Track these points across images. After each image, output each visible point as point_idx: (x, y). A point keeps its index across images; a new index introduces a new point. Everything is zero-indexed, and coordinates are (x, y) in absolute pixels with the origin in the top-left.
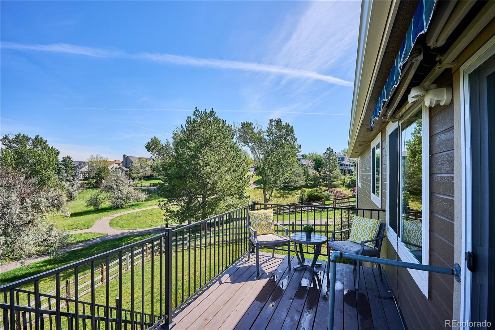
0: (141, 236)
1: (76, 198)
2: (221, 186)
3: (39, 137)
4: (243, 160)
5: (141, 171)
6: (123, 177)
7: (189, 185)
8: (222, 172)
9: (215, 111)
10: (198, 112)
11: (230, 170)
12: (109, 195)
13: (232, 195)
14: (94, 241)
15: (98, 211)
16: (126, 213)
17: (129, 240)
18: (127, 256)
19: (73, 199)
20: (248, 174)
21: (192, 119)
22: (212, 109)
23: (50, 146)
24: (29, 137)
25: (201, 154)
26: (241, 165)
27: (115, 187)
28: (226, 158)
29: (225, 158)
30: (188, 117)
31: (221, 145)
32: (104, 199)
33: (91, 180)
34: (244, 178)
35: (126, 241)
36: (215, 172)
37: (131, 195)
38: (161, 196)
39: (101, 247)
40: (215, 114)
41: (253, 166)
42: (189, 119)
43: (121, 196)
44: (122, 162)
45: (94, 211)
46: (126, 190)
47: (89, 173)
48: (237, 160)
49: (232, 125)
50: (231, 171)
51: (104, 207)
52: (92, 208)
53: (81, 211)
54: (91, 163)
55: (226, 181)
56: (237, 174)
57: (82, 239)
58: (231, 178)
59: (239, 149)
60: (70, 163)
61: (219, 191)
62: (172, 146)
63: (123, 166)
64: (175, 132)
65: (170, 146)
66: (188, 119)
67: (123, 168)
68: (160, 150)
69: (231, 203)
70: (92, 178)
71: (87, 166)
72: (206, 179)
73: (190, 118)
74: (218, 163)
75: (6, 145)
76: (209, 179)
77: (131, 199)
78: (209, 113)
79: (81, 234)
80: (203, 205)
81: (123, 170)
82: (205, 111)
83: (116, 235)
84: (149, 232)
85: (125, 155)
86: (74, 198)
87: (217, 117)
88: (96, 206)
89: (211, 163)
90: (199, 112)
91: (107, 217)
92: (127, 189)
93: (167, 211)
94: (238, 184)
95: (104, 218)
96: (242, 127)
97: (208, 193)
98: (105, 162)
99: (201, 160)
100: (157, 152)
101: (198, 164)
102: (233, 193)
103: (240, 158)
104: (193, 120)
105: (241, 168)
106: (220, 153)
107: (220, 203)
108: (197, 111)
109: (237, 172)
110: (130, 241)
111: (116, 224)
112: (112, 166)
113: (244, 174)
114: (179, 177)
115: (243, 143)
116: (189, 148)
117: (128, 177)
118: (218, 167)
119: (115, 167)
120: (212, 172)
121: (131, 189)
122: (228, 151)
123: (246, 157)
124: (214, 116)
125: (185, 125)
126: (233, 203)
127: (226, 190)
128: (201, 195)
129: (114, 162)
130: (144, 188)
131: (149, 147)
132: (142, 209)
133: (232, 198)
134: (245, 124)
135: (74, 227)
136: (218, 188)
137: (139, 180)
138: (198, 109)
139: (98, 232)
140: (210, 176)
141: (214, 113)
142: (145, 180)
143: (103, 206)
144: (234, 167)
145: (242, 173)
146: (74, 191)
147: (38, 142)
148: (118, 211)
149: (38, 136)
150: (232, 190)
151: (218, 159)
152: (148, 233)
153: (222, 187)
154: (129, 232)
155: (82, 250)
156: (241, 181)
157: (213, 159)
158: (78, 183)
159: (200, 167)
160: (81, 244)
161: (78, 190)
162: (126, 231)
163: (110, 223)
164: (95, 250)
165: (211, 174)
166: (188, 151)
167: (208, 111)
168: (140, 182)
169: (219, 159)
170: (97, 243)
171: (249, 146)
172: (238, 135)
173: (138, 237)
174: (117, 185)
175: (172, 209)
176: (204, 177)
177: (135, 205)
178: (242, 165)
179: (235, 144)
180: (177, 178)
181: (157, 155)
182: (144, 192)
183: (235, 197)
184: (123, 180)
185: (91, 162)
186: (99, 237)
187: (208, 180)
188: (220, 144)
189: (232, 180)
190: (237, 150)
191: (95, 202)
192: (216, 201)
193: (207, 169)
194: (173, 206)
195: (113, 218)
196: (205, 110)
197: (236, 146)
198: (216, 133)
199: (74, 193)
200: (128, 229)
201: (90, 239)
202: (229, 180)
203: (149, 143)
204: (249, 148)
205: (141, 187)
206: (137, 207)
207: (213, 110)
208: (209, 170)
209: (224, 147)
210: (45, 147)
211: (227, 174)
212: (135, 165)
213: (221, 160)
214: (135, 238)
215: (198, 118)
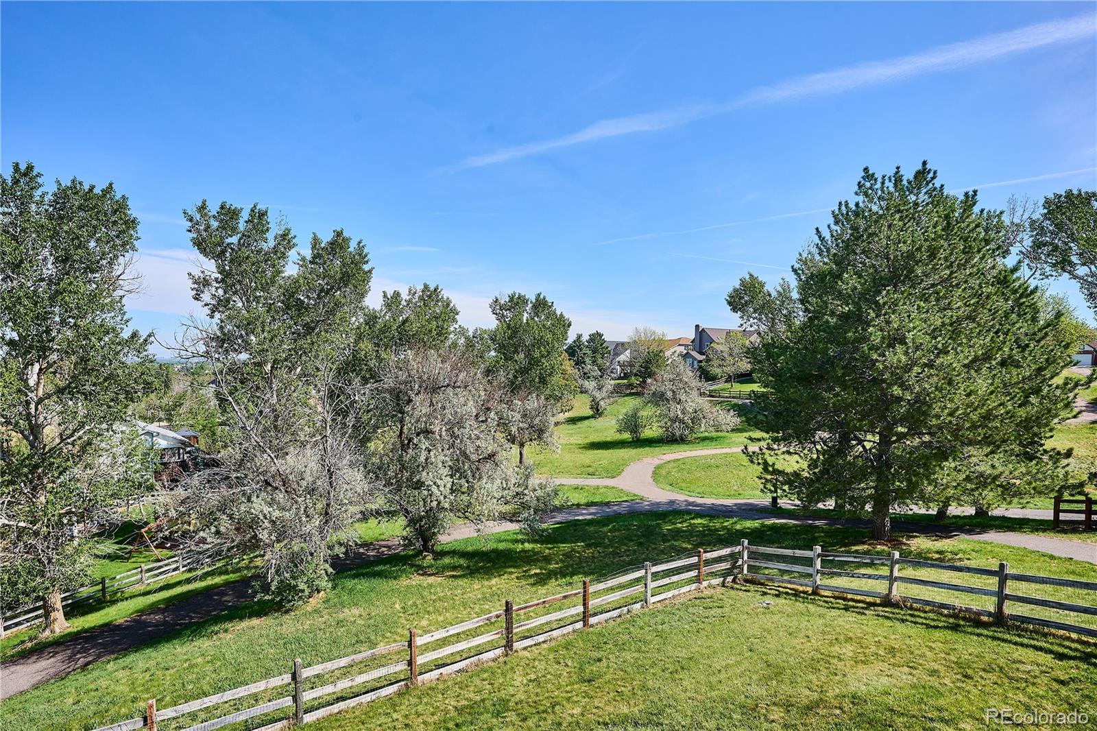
0: (708, 516)
1: (605, 412)
2: (946, 411)
3: (542, 297)
4: (1049, 325)
5: (730, 360)
6: (689, 375)
7: (833, 403)
8: (954, 365)
9: (933, 169)
10: (872, 182)
11: (987, 357)
12: (659, 412)
13: (989, 445)
14: (615, 508)
15: (640, 443)
16: (689, 454)
17: (680, 523)
18: (646, 573)
19: (601, 415)
20: (1066, 373)
21: (852, 206)
22: (924, 163)
23: (558, 313)
24: (527, 297)
25: (878, 308)
26: (1038, 341)
27: (669, 394)
28: (974, 321)
29: (971, 318)
30: (840, 203)
31: (956, 277)
32: (649, 418)
33: (633, 378)
34: (1051, 385)
35: (673, 524)
36: (925, 365)
37: (701, 416)
38: (758, 425)
39: (621, 526)
40: (933, 178)
41: (1087, 348)
42: (843, 208)
43: (681, 416)
44: (692, 342)
45: (631, 442)
46: (690, 404)
47: (631, 365)
48: (1017, 325)
49: (1001, 213)
50: (994, 363)
51: (651, 436)
52: (626, 436)
53: (609, 439)
54: (633, 345)
55: (968, 395)
56: (1015, 375)
57: (597, 499)
58: (992, 388)
59: (1029, 289)
60: (601, 345)
61: (940, 428)
62: (795, 295)
63: (694, 349)
64: (805, 255)
65: (792, 294)
66: (840, 209)
67: (695, 354)
68: (763, 307)
69: (984, 468)
70: (636, 375)
71: (629, 351)
72: (890, 385)
73: (847, 205)
74: (940, 335)
75: (496, 314)
76: (903, 386)
77: (703, 425)
78: (911, 178)
79: (598, 488)
80: (881, 464)
81: (694, 359)
82: (897, 173)
83: (658, 504)
84: (730, 511)
85: (697, 326)
86: (602, 413)
87: (942, 186)
88: (635, 432)
89: (910, 336)
90: (876, 180)
91: (651, 459)
92: (694, 401)
93: (765, 469)
94: (1020, 406)
95: (646, 460)
96: (1049, 213)
97: (900, 429)
98: (661, 342)
99: (874, 326)
100: (755, 311)
101: (865, 339)
102: (997, 438)
103: (1034, 319)
104: (854, 208)
105: (1038, 351)
106: (949, 304)
107: (940, 465)
108: (868, 175)
109: (1018, 366)
110: (680, 525)
111: (665, 477)
112: (673, 350)
113: (1047, 374)
114: (805, 379)
115: (1048, 269)
116: (840, 295)
117: (698, 373)
118: (936, 349)
119: (678, 352)
120: (914, 363)
121: (704, 402)
122: (980, 295)
123: (1059, 315)
124: (931, 185)
125: (829, 226)
126: (996, 472)
127: (967, 425)
128: (877, 433)
129: (677, 342)
130: (735, 401)
131: (736, 302)
132: (725, 451)
133: (992, 452)
134: (1063, 199)
135: (591, 470)
136: (938, 417)
137: (726, 382)
138: (870, 172)
139: (628, 488)
140: (905, 379)
141: (931, 175)
142: (738, 382)
143: (648, 433)
144: (1006, 349)
145: (1040, 370)
146: (603, 399)
147: (541, 305)
148: (675, 447)
149: (539, 295)
150: (990, 429)
151: (939, 323)
152: (726, 512)
153: (951, 414)
154: (686, 501)
155: (590, 523)
156: (1033, 399)
157: (917, 323)
158: (610, 384)
159: (870, 349)
160: (593, 509)
161: (609, 397)
162: (680, 497)
163: (654, 473)
164: (610, 531)
165: (910, 370)
166: (839, 303)
167: (908, 174)
168: (728, 385)
169: (943, 324)
170: (620, 514)
171: (1075, 277)
172: (1028, 242)
173: (701, 519)
174: (674, 392)
175: (779, 466)
176: (884, 381)
177: (711, 439)
178: (1042, 343)
179: (1015, 270)
180: (799, 380)
181: (756, 321)
182: (732, 411)
183: (1006, 451)
184: (686, 380)
185: (635, 342)
186: (626, 501)
187: (896, 390)
188: (952, 273)
189: (992, 393)
190: (1021, 291)
191: (632, 424)
192: (927, 458)
193: (897, 356)
194: (787, 457)
195: (663, 462)
196: (898, 168)
197: (1019, 278)
198: (933, 239)
199: (602, 403)
200: (687, 493)
201: (609, 502)
202: (979, 392)
203: (736, 290)
204: (1076, 284)
205: (730, 397)
206: (713, 444)
207: (928, 167)
208: (903, 358)
209: (966, 282)
210: (551, 315)
211: (976, 371)
212: (719, 348)
213: (951, 325)
214: (693, 519)
215: (871, 201)
